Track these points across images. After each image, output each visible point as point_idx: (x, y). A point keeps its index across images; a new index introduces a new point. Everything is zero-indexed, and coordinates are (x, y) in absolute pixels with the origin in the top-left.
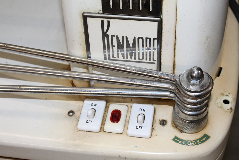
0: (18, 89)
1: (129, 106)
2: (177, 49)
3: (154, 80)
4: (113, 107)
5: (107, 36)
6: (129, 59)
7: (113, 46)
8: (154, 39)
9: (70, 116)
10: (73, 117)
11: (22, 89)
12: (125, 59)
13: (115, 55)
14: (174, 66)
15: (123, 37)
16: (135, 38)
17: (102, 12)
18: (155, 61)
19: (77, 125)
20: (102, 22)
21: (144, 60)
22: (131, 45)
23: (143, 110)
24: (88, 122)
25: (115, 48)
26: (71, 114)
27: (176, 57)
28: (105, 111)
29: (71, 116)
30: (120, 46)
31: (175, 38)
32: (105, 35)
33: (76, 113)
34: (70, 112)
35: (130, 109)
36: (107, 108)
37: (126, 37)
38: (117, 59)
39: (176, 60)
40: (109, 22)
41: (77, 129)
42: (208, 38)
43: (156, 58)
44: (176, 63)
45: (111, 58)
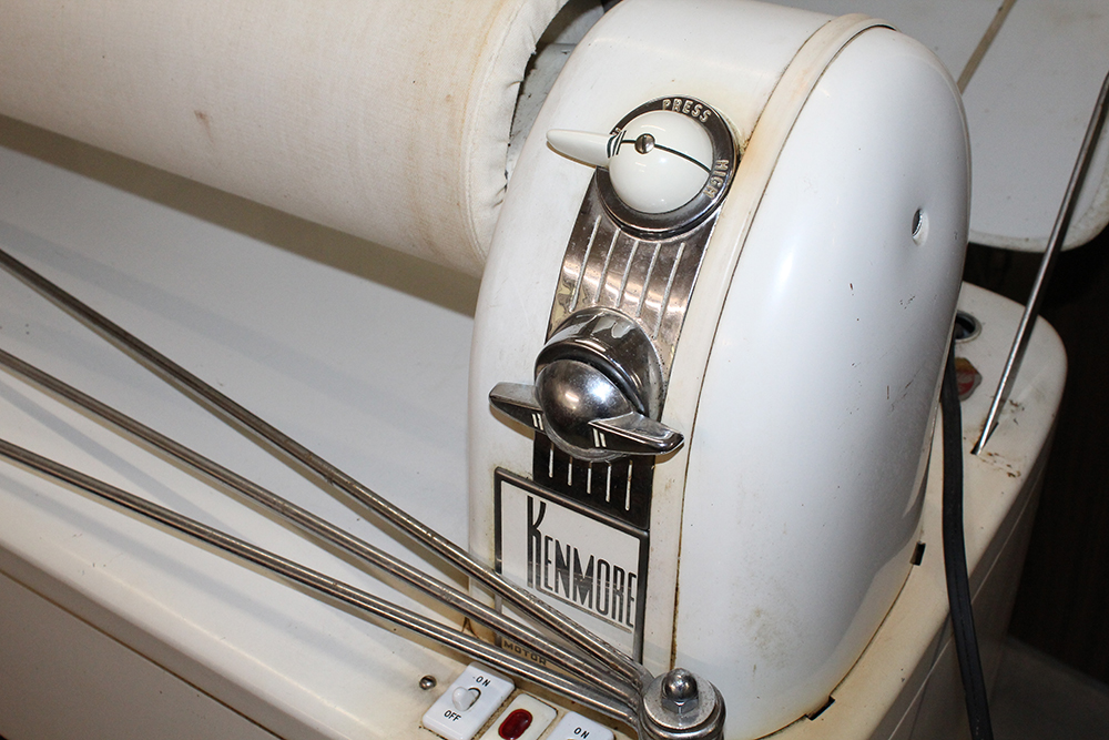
0: (330, 586)
1: (561, 714)
2: (679, 615)
3: (606, 670)
4: (524, 702)
5: (538, 535)
6: (578, 602)
7: (547, 562)
8: (631, 575)
9: (422, 687)
10: (426, 693)
11: (337, 589)
12: (571, 600)
13: (551, 583)
14: (673, 652)
15: (568, 547)
16: (592, 557)
17: (531, 478)
18: (632, 626)
19: (425, 712)
20: (530, 500)
21: (609, 617)
22: (584, 570)
23: (582, 732)
24: (449, 714)
25: (552, 567)
26: (428, 684)
27: (677, 634)
28: (502, 705)
29: (425, 689)
30: (561, 566)
31: (677, 589)
32: (533, 530)
33: (438, 686)
34: (425, 678)
35: (559, 718)
36: (510, 698)
37: (576, 550)
38: (553, 592)
39: (678, 641)
40: (543, 506)
41: (421, 722)
42: (758, 613)
43: (632, 621)
44: (677, 648)
45: (543, 586)
